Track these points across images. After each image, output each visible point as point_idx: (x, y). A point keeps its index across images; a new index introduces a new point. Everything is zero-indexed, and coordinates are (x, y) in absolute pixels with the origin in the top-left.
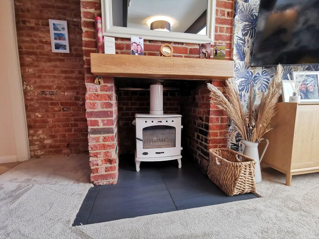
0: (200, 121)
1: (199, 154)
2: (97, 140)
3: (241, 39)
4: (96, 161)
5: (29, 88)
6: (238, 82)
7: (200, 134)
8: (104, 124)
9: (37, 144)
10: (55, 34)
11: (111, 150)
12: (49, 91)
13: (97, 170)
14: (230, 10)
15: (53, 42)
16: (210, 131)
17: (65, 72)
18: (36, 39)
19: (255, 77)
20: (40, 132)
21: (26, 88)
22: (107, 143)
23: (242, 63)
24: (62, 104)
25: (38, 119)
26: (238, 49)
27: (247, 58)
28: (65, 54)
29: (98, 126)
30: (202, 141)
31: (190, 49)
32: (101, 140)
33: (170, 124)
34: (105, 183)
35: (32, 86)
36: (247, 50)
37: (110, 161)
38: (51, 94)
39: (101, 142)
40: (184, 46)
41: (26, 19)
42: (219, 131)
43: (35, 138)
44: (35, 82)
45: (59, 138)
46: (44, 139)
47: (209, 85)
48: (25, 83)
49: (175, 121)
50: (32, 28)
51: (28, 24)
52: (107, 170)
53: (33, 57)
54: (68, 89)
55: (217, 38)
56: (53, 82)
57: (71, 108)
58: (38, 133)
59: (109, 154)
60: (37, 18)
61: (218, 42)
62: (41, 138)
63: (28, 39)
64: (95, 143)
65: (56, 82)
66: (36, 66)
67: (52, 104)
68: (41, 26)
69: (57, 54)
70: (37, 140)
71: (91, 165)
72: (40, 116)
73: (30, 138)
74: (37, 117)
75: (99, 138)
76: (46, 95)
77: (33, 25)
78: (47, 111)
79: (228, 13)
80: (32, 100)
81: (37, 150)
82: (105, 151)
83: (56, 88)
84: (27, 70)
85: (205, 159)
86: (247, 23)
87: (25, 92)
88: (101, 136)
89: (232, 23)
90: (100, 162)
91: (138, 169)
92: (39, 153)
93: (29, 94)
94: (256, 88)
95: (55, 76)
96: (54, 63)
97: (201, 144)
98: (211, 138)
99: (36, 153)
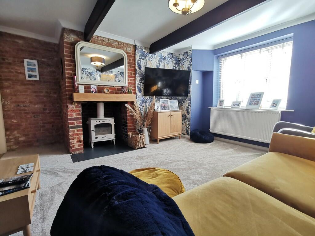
0: (123, 120)
1: (124, 137)
2: (74, 131)
3: (139, 84)
4: (73, 142)
5: (6, 103)
6: (139, 102)
7: (124, 127)
8: (77, 124)
9: (12, 141)
10: (28, 68)
11: (81, 136)
12: (23, 104)
13: (74, 146)
14: (134, 72)
15: (27, 73)
16: (128, 125)
17: (35, 92)
18: (12, 71)
19: (147, 100)
20: (16, 132)
21: (4, 103)
22: (79, 133)
23: (140, 94)
24: (33, 113)
25: (13, 123)
26: (138, 89)
27: (142, 92)
28: (35, 81)
29: (74, 124)
30: (125, 130)
31: (117, 88)
32: (76, 131)
33: (108, 122)
34: (78, 153)
35: (9, 101)
36: (142, 88)
37: (80, 142)
38: (24, 107)
39: (76, 132)
40: (114, 87)
41: (5, 57)
42: (132, 124)
43: (11, 137)
44: (11, 99)
45: (30, 136)
46: (19, 137)
47: (126, 104)
48: (3, 99)
49: (111, 121)
50: (10, 64)
51: (6, 61)
52: (79, 146)
53: (10, 82)
54: (38, 103)
55: (129, 83)
56: (26, 98)
57: (40, 115)
58: (14, 133)
59: (80, 138)
60: (14, 57)
61: (129, 85)
62: (16, 137)
63: (6, 70)
64: (73, 133)
65: (29, 98)
66: (13, 88)
67: (26, 113)
68: (17, 62)
69: (29, 81)
70: (12, 139)
71: (71, 144)
72: (15, 121)
73: (7, 137)
74: (13, 122)
75: (75, 130)
76: (20, 107)
77: (10, 61)
78: (21, 118)
79: (133, 73)
80: (9, 111)
81: (12, 145)
82: (77, 137)
83: (29, 102)
84: (5, 91)
85: (127, 138)
86: (141, 78)
87: (3, 106)
88: (76, 129)
89: (135, 77)
90: (75, 142)
91: (93, 147)
92: (14, 147)
93: (6, 107)
94: (147, 105)
95: (27, 95)
96: (27, 87)
97: (125, 131)
98: (128, 128)
99: (12, 148)
